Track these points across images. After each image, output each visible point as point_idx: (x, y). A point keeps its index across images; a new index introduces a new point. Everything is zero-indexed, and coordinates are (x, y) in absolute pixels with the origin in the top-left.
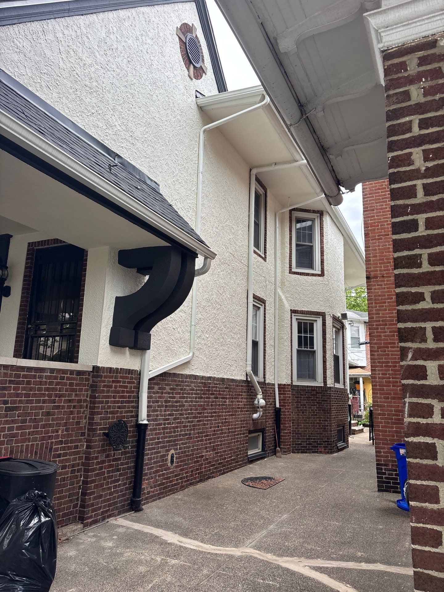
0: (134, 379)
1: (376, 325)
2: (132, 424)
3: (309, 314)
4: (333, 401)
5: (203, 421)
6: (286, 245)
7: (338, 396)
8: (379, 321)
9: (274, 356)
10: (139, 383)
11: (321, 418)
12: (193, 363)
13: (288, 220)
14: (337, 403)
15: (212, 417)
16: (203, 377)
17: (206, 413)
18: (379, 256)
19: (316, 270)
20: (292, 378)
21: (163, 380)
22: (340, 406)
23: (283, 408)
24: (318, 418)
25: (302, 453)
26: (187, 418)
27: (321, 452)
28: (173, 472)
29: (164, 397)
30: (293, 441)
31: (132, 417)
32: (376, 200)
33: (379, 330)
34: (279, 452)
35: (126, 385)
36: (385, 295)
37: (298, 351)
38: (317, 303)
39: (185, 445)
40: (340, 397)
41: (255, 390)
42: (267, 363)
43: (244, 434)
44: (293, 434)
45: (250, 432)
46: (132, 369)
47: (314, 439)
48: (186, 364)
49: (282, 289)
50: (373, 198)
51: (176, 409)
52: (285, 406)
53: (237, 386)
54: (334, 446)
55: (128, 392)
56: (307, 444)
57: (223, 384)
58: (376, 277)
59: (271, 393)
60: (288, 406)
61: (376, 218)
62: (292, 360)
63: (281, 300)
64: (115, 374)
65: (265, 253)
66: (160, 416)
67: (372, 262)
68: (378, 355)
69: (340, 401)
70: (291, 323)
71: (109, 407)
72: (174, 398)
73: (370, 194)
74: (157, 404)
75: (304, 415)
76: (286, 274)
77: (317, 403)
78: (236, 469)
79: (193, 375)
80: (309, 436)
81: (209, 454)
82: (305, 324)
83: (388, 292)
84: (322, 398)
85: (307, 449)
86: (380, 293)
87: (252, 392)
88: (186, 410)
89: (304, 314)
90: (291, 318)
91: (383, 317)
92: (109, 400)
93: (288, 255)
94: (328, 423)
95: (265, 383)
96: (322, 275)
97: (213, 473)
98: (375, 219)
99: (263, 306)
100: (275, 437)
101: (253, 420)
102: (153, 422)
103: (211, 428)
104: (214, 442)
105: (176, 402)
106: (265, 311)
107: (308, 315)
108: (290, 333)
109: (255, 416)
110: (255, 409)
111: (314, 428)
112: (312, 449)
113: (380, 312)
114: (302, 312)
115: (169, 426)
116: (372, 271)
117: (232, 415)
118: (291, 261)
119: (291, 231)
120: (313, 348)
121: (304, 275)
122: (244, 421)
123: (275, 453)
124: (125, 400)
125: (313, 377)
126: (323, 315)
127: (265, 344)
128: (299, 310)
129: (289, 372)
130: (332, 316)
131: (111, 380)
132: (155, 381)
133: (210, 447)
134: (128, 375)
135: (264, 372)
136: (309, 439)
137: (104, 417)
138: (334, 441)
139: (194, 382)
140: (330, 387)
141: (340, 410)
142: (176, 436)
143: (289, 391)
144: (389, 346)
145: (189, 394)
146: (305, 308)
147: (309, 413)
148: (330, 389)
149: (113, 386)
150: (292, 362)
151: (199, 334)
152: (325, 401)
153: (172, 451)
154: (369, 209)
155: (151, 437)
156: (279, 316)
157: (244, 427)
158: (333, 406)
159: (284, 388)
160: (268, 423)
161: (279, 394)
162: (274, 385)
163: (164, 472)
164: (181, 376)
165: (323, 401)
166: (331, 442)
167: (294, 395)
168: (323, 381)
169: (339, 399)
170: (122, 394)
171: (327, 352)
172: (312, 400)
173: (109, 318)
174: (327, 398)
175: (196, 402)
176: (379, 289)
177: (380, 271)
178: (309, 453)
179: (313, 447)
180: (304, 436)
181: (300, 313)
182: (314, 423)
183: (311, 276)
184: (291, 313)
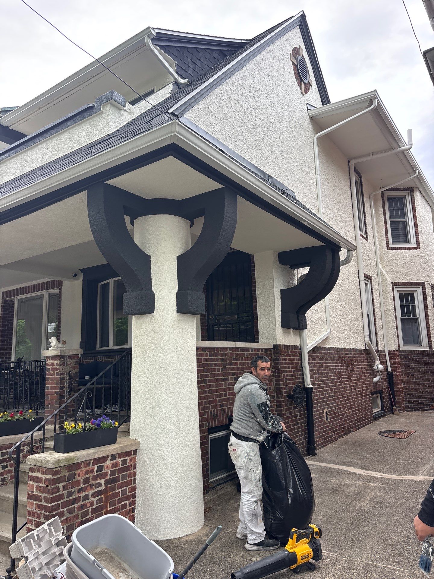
0: (298, 353)
3: (409, 285)
6: (382, 223)
9: (382, 326)
10: (301, 356)
11: (430, 379)
12: (330, 337)
13: (381, 200)
15: (347, 381)
16: (338, 349)
17: (343, 378)
19: (411, 244)
20: (399, 345)
21: (314, 353)
23: (394, 372)
24: (427, 379)
25: (415, 411)
27: (433, 410)
28: (328, 426)
30: (406, 401)
31: (300, 382)
34: (396, 410)
35: (294, 357)
37: (402, 320)
38: (416, 274)
39: (333, 405)
41: (372, 357)
42: (378, 333)
43: (368, 395)
44: (405, 394)
45: (373, 393)
46: (296, 345)
47: (425, 398)
48: (326, 339)
52: (396, 370)
53: (360, 354)
56: (419, 403)
57: (351, 353)
59: (383, 360)
60: (399, 369)
62: (397, 328)
63: (383, 274)
64: (287, 350)
65: (366, 233)
70: (394, 295)
71: (287, 376)
75: (414, 377)
76: (384, 250)
77: (425, 365)
78: (366, 425)
79: (331, 347)
80: (420, 396)
81: (348, 412)
82: (406, 294)
85: (420, 408)
87: (370, 359)
89: (405, 285)
90: (393, 290)
93: (384, 232)
95: (379, 350)
96: (418, 247)
97: (352, 428)
99: (370, 282)
100: (390, 397)
101: (374, 383)
104: (350, 402)
106: (371, 287)
107: (408, 287)
108: (393, 304)
109: (375, 379)
110: (374, 373)
111: (424, 389)
112: (424, 407)
114: (403, 284)
117: (359, 379)
118: (388, 237)
119: (384, 210)
120: (416, 316)
121: (401, 250)
122: (368, 384)
123: (391, 411)
124: (295, 369)
125: (417, 341)
126: (422, 285)
127: (375, 316)
128: (400, 282)
129: (396, 339)
130: (431, 284)
131: (285, 354)
133: (348, 406)
134: (294, 350)
135: (377, 341)
136: (421, 398)
137: (285, 383)
139: (333, 353)
142: (327, 397)
143: (398, 356)
146: (405, 280)
147: (418, 374)
149: (287, 359)
150: (397, 330)
152: (432, 363)
153: (326, 410)
156: (382, 289)
157: (368, 389)
159: (394, 354)
160: (383, 385)
161: (390, 359)
162: (384, 352)
163: (323, 426)
164: (324, 349)
165: (429, 363)
167: (402, 359)
168: (428, 345)
170: (293, 365)
171: (430, 319)
172: (420, 363)
178: (422, 411)
179: (424, 405)
180: (415, 396)
181: (401, 285)
182: (424, 384)
183: (407, 249)
184: (393, 286)
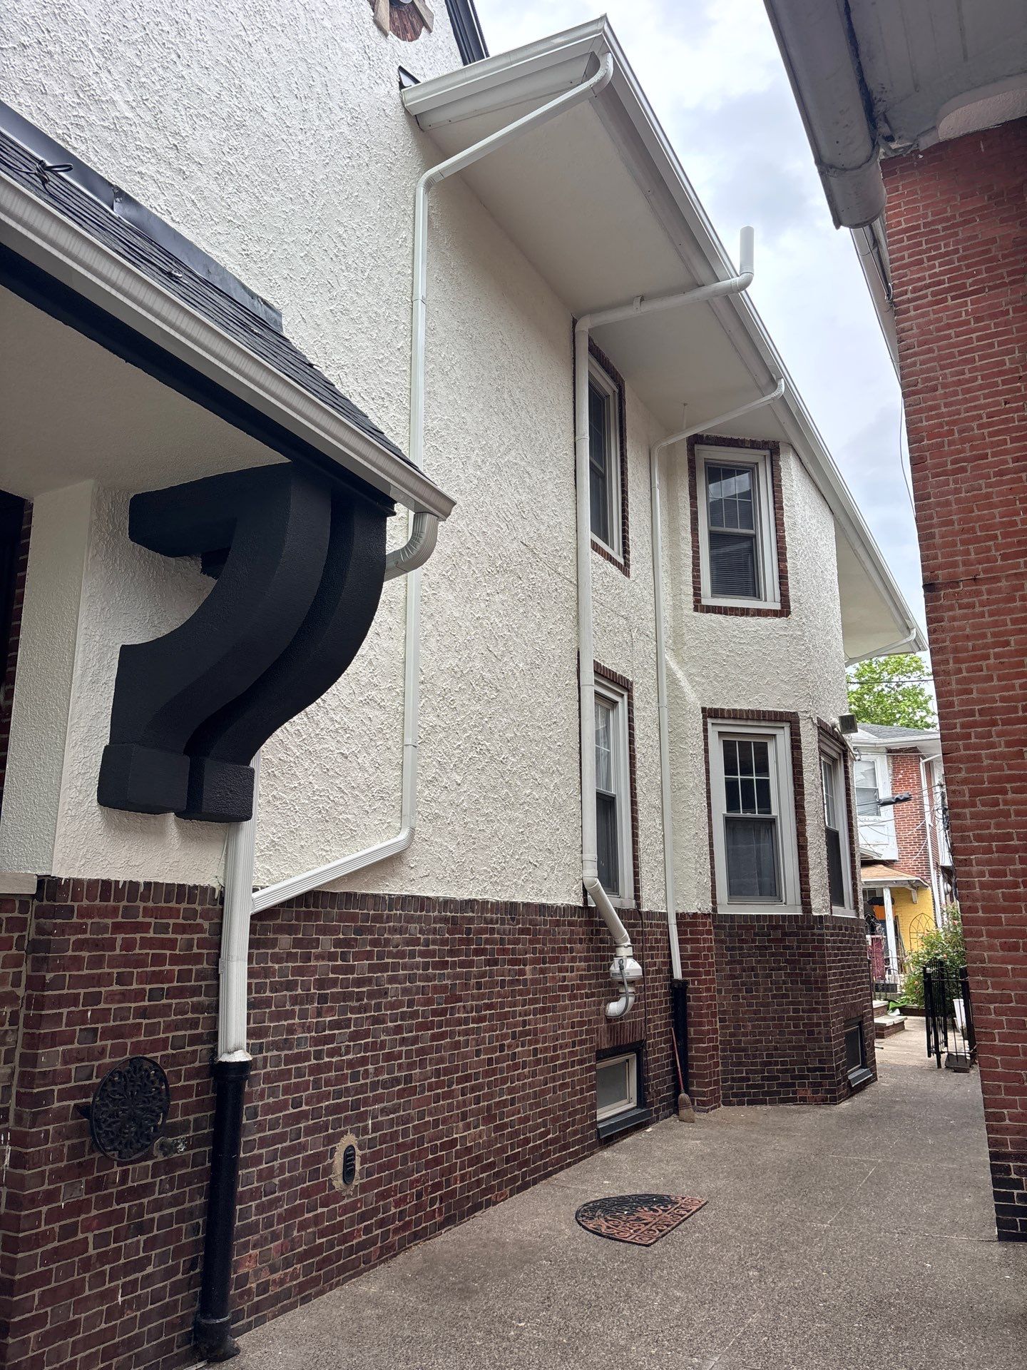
0: (201, 917)
1: (963, 726)
2: (197, 1064)
3: (753, 719)
4: (830, 955)
5: (452, 1034)
6: (683, 535)
7: (841, 942)
8: (972, 713)
9: (663, 836)
10: (218, 929)
11: (800, 1003)
12: (412, 859)
13: (686, 468)
14: (840, 961)
15: (481, 1019)
16: (447, 903)
17: (462, 1009)
18: (960, 519)
19: (766, 601)
20: (714, 896)
21: (308, 916)
22: (849, 967)
23: (693, 982)
24: (791, 1003)
25: (751, 1103)
26: (398, 1030)
27: (804, 1100)
28: (352, 1207)
29: (313, 971)
30: (724, 1072)
31: (195, 1040)
32: (941, 358)
33: (973, 740)
34: (686, 1106)
35: (170, 936)
36: (984, 636)
37: (728, 821)
38: (774, 687)
39: (392, 1116)
40: (848, 942)
41: (610, 934)
42: (643, 857)
43: (581, 1062)
44: (724, 1050)
45: (601, 1055)
46: (191, 883)
47: (783, 1063)
48: (390, 863)
49: (676, 653)
50: (931, 355)
51: (357, 1004)
52: (698, 974)
53: (557, 924)
54: (839, 1083)
55: (175, 960)
56: (763, 1078)
57: (513, 919)
58: (954, 584)
59: (657, 941)
60: (707, 973)
61: (944, 410)
62: (711, 845)
63: (674, 682)
64: (125, 903)
65: (626, 552)
66: (300, 1030)
67: (938, 540)
68: (973, 816)
69: (848, 954)
70: (706, 744)
71: (103, 1015)
72: (351, 969)
73: (920, 344)
74: (288, 993)
75: (753, 997)
76: (685, 611)
77: (787, 961)
79: (413, 897)
80: (769, 1056)
81: (476, 1134)
82: (745, 746)
83: (995, 624)
84: (799, 948)
85: (765, 1094)
86: (968, 630)
87: (602, 941)
88: (392, 1006)
89: (742, 720)
90: (705, 730)
91: (984, 701)
92: (103, 989)
93: (689, 561)
94: (820, 1018)
95: (640, 913)
96: (784, 611)
97: (490, 1189)
98: (939, 416)
99: (626, 697)
100: (674, 1063)
101: (609, 1020)
102: (275, 1053)
103: (478, 1053)
104: (491, 1096)
105: (359, 982)
106: (630, 712)
107: (750, 723)
108: (703, 771)
109: (614, 1008)
110: (613, 989)
111: (781, 1033)
112: (778, 1093)
113: (974, 686)
114: (735, 715)
115: (334, 1060)
116: (940, 567)
117: (543, 1011)
118: (699, 577)
119: (693, 497)
120: (770, 812)
121: (736, 615)
122: (581, 1024)
123: (674, 1107)
124: (165, 986)
125: (772, 890)
126: (791, 720)
127: (634, 803)
128: (726, 707)
129: (707, 880)
130: (816, 722)
131: (109, 921)
132: (279, 921)
133: (476, 1113)
134: (178, 906)
135: (636, 882)
136: (770, 1063)
137: (78, 1051)
138: (838, 1067)
139: (419, 920)
140: (821, 917)
141: (850, 979)
142: (362, 1089)
143: (709, 932)
144: (1008, 786)
145: (401, 955)
146: (743, 702)
147: (765, 990)
148: (821, 922)
149: (119, 943)
150: (712, 853)
151: (430, 774)
152: (810, 955)
153: (350, 1139)
154: (920, 386)
155: (271, 1100)
156: (670, 726)
157: (582, 1042)
158: (830, 968)
159: (694, 925)
160: (651, 1025)
161: (681, 941)
162: (664, 916)
163: (320, 1211)
164: (371, 902)
165: (802, 955)
166: (831, 1069)
167: (722, 942)
168: (799, 901)
169: (845, 948)
170: (153, 969)
171: (808, 822)
172: (772, 955)
173: (96, 717)
174: (815, 948)
175: (428, 978)
176: (965, 617)
177: (965, 564)
178: (772, 1103)
179: (780, 1085)
180: (755, 1056)
181: (729, 718)
182: (781, 1019)
183: (753, 615)
184: (704, 717)
